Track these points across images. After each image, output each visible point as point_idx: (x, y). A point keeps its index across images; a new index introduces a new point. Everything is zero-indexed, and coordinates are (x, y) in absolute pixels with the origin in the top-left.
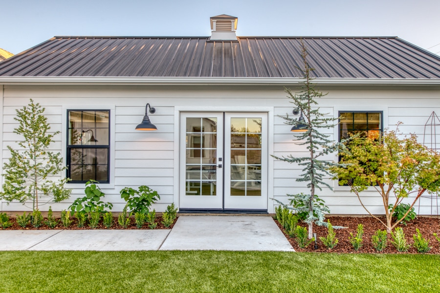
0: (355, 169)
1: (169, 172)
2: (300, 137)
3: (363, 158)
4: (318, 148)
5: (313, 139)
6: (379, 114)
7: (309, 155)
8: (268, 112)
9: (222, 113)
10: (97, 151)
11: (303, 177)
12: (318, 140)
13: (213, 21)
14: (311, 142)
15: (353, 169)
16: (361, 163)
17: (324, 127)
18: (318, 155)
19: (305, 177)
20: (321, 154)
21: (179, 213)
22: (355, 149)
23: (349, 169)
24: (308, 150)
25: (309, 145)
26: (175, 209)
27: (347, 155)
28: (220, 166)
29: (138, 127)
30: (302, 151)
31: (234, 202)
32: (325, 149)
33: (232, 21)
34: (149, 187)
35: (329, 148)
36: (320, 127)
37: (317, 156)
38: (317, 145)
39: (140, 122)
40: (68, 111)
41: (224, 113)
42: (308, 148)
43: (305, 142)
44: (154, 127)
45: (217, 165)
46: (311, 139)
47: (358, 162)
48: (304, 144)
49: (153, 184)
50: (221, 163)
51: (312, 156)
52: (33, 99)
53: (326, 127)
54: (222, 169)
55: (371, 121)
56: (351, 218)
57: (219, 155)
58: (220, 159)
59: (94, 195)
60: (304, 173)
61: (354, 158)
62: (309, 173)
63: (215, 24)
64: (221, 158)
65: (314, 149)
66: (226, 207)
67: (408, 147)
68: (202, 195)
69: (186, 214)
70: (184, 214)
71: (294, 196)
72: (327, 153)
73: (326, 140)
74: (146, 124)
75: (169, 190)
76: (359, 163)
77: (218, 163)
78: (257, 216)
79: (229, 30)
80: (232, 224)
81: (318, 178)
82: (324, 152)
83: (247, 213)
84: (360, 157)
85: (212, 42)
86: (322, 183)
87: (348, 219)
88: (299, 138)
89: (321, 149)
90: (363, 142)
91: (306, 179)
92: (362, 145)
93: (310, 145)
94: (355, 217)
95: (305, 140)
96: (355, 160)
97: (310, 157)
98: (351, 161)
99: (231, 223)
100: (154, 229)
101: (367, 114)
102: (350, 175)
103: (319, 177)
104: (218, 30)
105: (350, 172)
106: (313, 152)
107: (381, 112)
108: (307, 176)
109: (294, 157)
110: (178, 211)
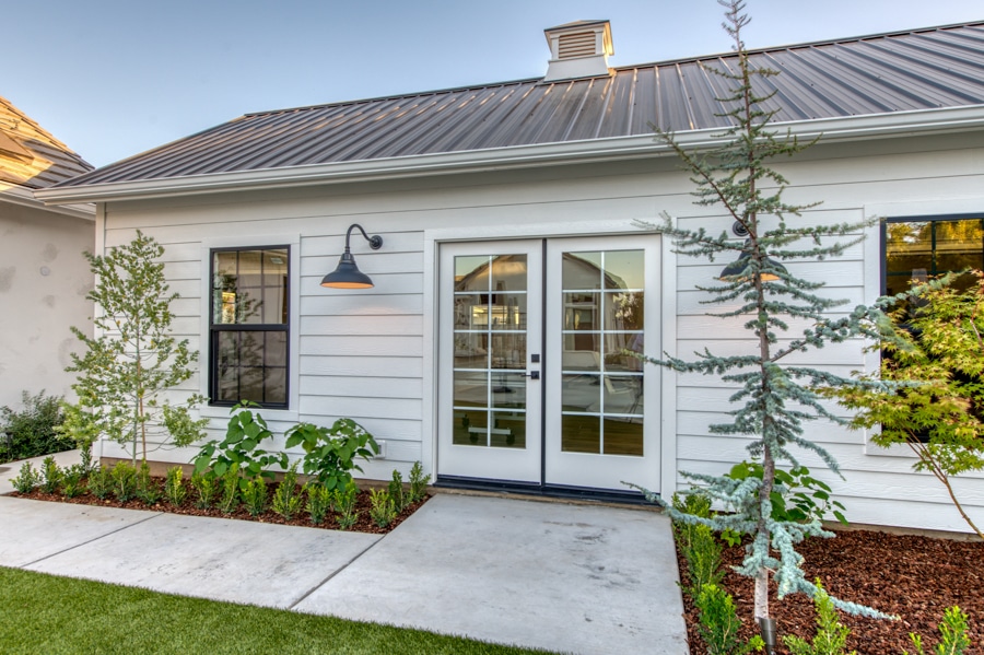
0: (934, 399)
1: (410, 389)
2: (721, 290)
3: (968, 359)
4: (784, 327)
5: (768, 298)
7: (753, 348)
8: (660, 233)
9: (541, 242)
10: (267, 338)
11: (732, 420)
12: (787, 299)
13: (552, 36)
14: (762, 307)
15: (926, 399)
16: (960, 377)
17: (804, 254)
18: (786, 349)
19: (739, 420)
20: (797, 346)
21: (434, 485)
22: (937, 332)
23: (913, 396)
24: (752, 333)
25: (754, 316)
26: (423, 477)
27: (902, 352)
28: (535, 376)
29: (328, 279)
30: (734, 336)
31: (571, 468)
32: (813, 330)
33: (595, 30)
34: (356, 421)
35: (827, 324)
36: (792, 255)
37: (782, 354)
38: (782, 317)
40: (213, 252)
41: (545, 240)
42: (749, 326)
43: (740, 307)
44: (365, 280)
45: (529, 373)
46: (761, 297)
47: (946, 373)
48: (738, 313)
49: (370, 416)
50: (537, 367)
51: (766, 351)
52: (142, 230)
53: (811, 254)
54: (538, 383)
56: (925, 540)
57: (533, 346)
58: (535, 359)
59: (246, 435)
60: (737, 409)
61: (932, 357)
62: (751, 407)
63: (556, 43)
64: (538, 356)
65: (773, 329)
66: (549, 480)
68: (492, 445)
69: (452, 491)
70: (447, 490)
71: (702, 478)
72: (818, 343)
73: (812, 299)
74: (347, 273)
75: (412, 431)
76: (951, 379)
77: (531, 367)
78: (630, 509)
79: (590, 52)
80: (547, 532)
81: (788, 426)
82: (808, 341)
83: (603, 501)
84: (953, 356)
85: (548, 84)
86: (802, 443)
87: (915, 542)
88: (715, 295)
89: (797, 327)
90: (969, 308)
91: (743, 427)
92: (962, 317)
93: (756, 318)
94: (942, 537)
95: (741, 300)
96: (935, 367)
97: (758, 354)
98: (917, 370)
99: (546, 526)
100: (347, 528)
102: (915, 417)
103: (788, 421)
104: (564, 55)
105: (914, 406)
106: (767, 339)
108: (747, 417)
109: (713, 354)
110: (433, 480)
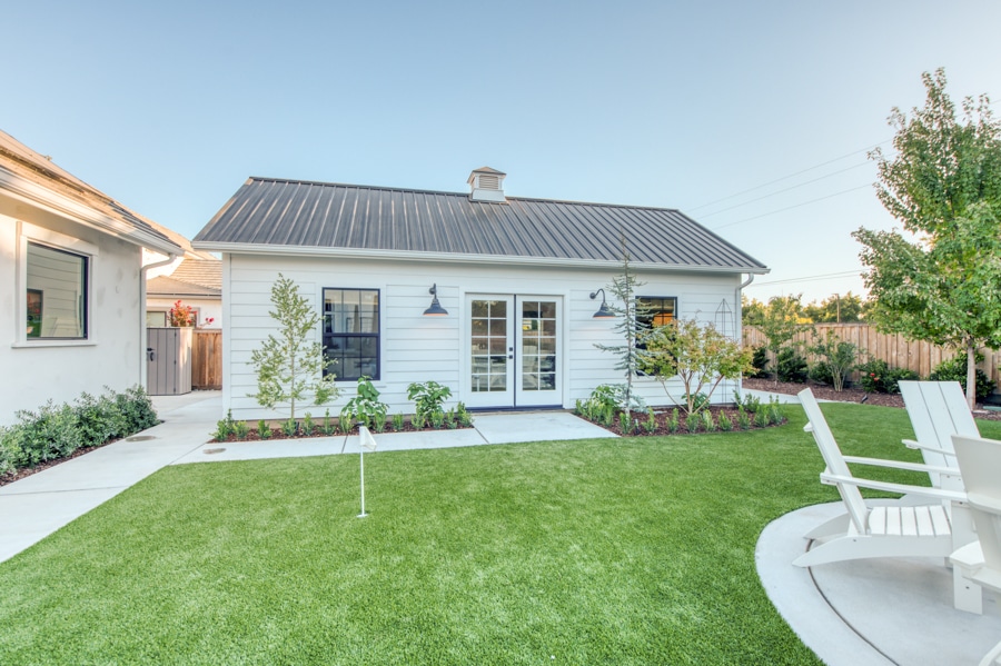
6: (672, 300)
8: (563, 296)
9: (513, 296)
10: (362, 341)
13: (476, 175)
26: (464, 408)
28: (511, 357)
29: (427, 312)
31: (526, 398)
33: (499, 177)
34: (438, 383)
39: (429, 306)
40: (323, 289)
41: (515, 295)
44: (446, 313)
45: (508, 356)
49: (442, 379)
50: (512, 353)
54: (513, 360)
55: (666, 307)
57: (510, 344)
58: (511, 349)
63: (477, 179)
66: (517, 404)
67: (708, 336)
68: (491, 391)
74: (435, 309)
75: (453, 387)
77: (509, 353)
78: (552, 412)
79: (495, 187)
95: (623, 328)
100: (454, 428)
101: (662, 300)
104: (482, 186)
107: (676, 298)
110: (468, 410)
